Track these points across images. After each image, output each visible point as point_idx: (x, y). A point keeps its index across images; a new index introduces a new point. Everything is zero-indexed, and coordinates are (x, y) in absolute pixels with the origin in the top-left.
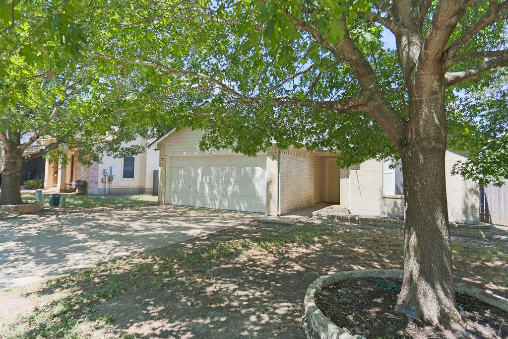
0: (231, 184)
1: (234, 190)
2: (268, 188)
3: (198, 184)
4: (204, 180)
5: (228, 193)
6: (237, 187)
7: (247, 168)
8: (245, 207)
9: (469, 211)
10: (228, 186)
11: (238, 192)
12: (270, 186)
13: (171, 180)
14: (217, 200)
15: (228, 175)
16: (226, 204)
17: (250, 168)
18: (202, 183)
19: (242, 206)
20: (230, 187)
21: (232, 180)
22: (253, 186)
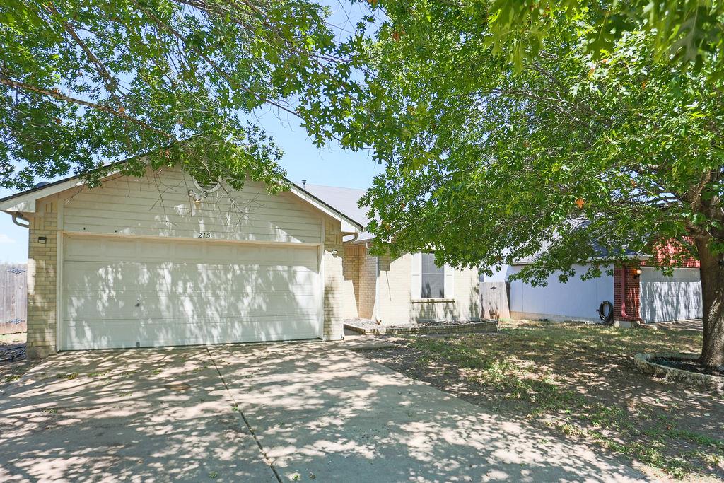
0: (248, 296)
1: (256, 306)
2: (326, 299)
3: (163, 299)
4: (180, 290)
5: (242, 313)
6: (259, 300)
7: (280, 268)
8: (277, 334)
9: (473, 306)
10: (239, 299)
11: (264, 307)
12: (330, 296)
13: (66, 291)
14: (215, 327)
15: (240, 281)
16: (237, 333)
17: (286, 268)
18: (173, 296)
19: (272, 332)
20: (246, 301)
21: (249, 289)
22: (292, 298)
